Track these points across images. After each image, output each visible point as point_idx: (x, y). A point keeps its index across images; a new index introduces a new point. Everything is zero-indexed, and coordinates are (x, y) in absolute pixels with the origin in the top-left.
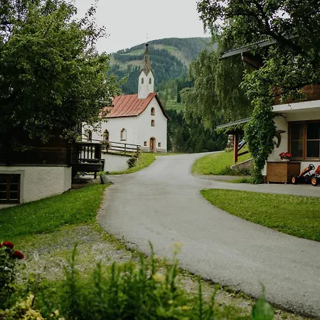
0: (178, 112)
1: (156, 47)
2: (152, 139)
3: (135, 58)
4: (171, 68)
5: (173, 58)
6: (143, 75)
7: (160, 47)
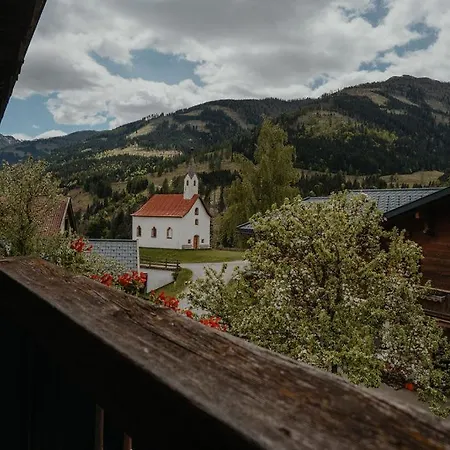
0: (232, 172)
1: (213, 108)
2: (196, 237)
3: (192, 118)
4: (227, 128)
5: (228, 119)
6: (188, 177)
7: (217, 108)
